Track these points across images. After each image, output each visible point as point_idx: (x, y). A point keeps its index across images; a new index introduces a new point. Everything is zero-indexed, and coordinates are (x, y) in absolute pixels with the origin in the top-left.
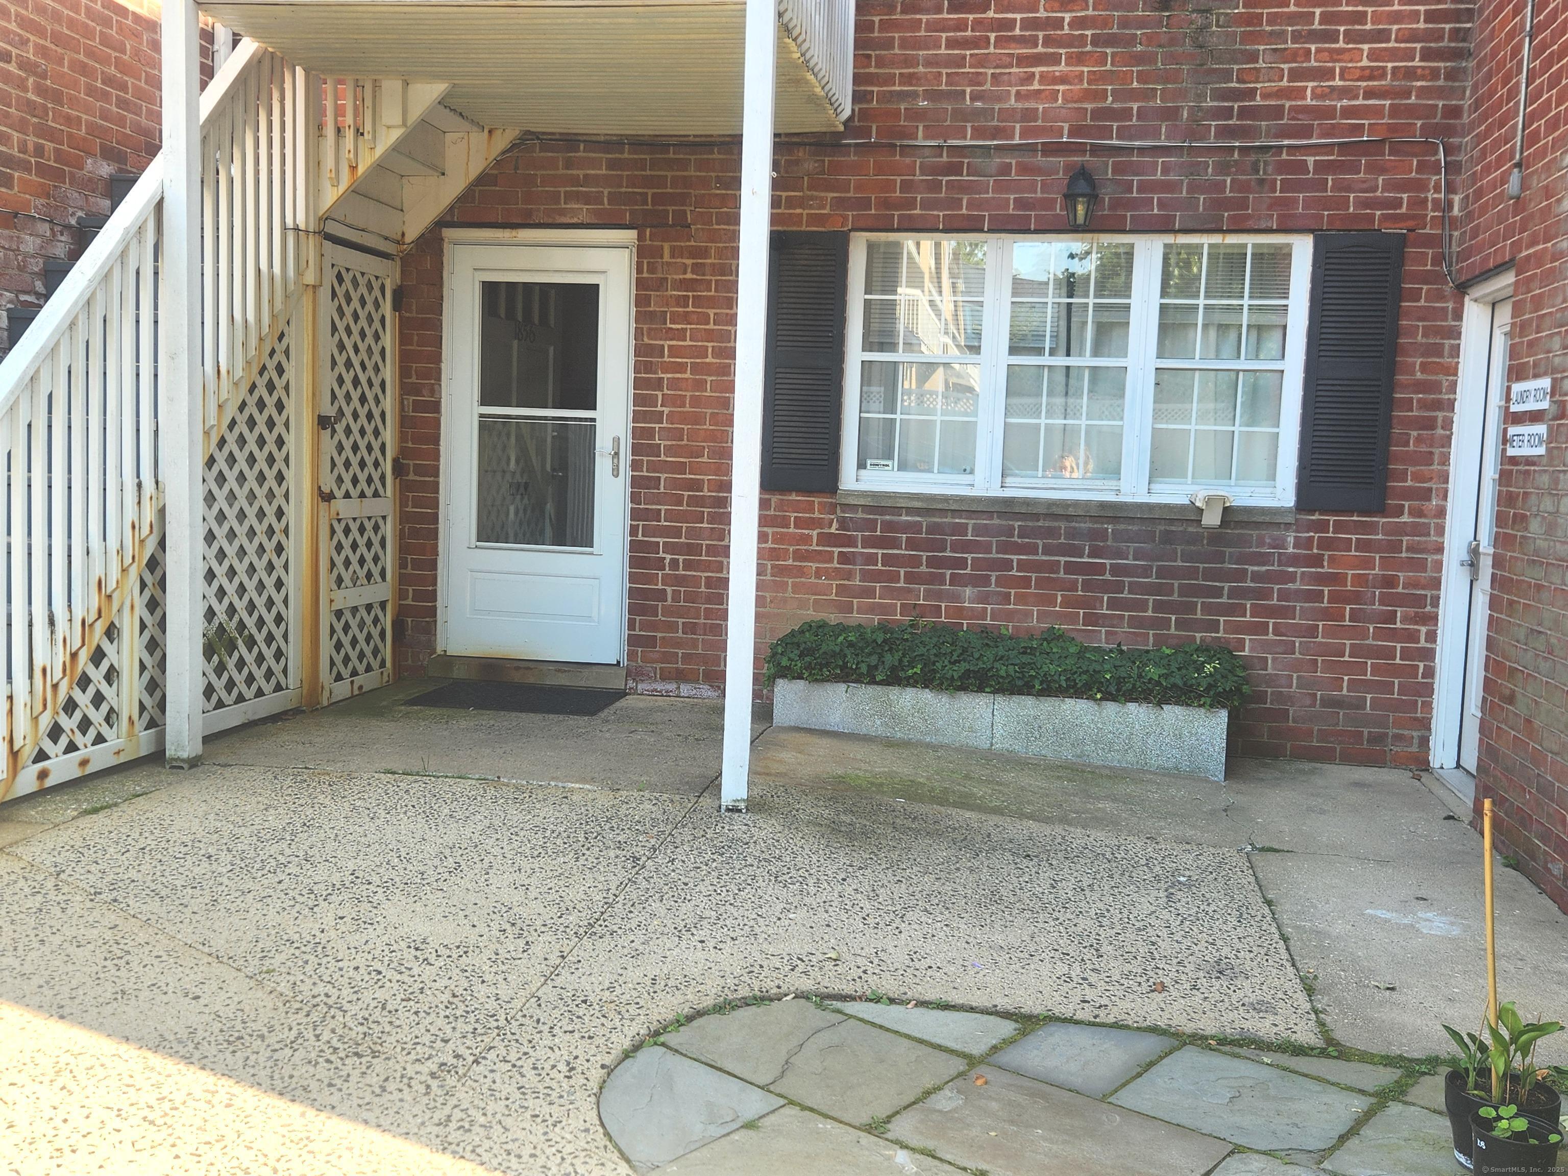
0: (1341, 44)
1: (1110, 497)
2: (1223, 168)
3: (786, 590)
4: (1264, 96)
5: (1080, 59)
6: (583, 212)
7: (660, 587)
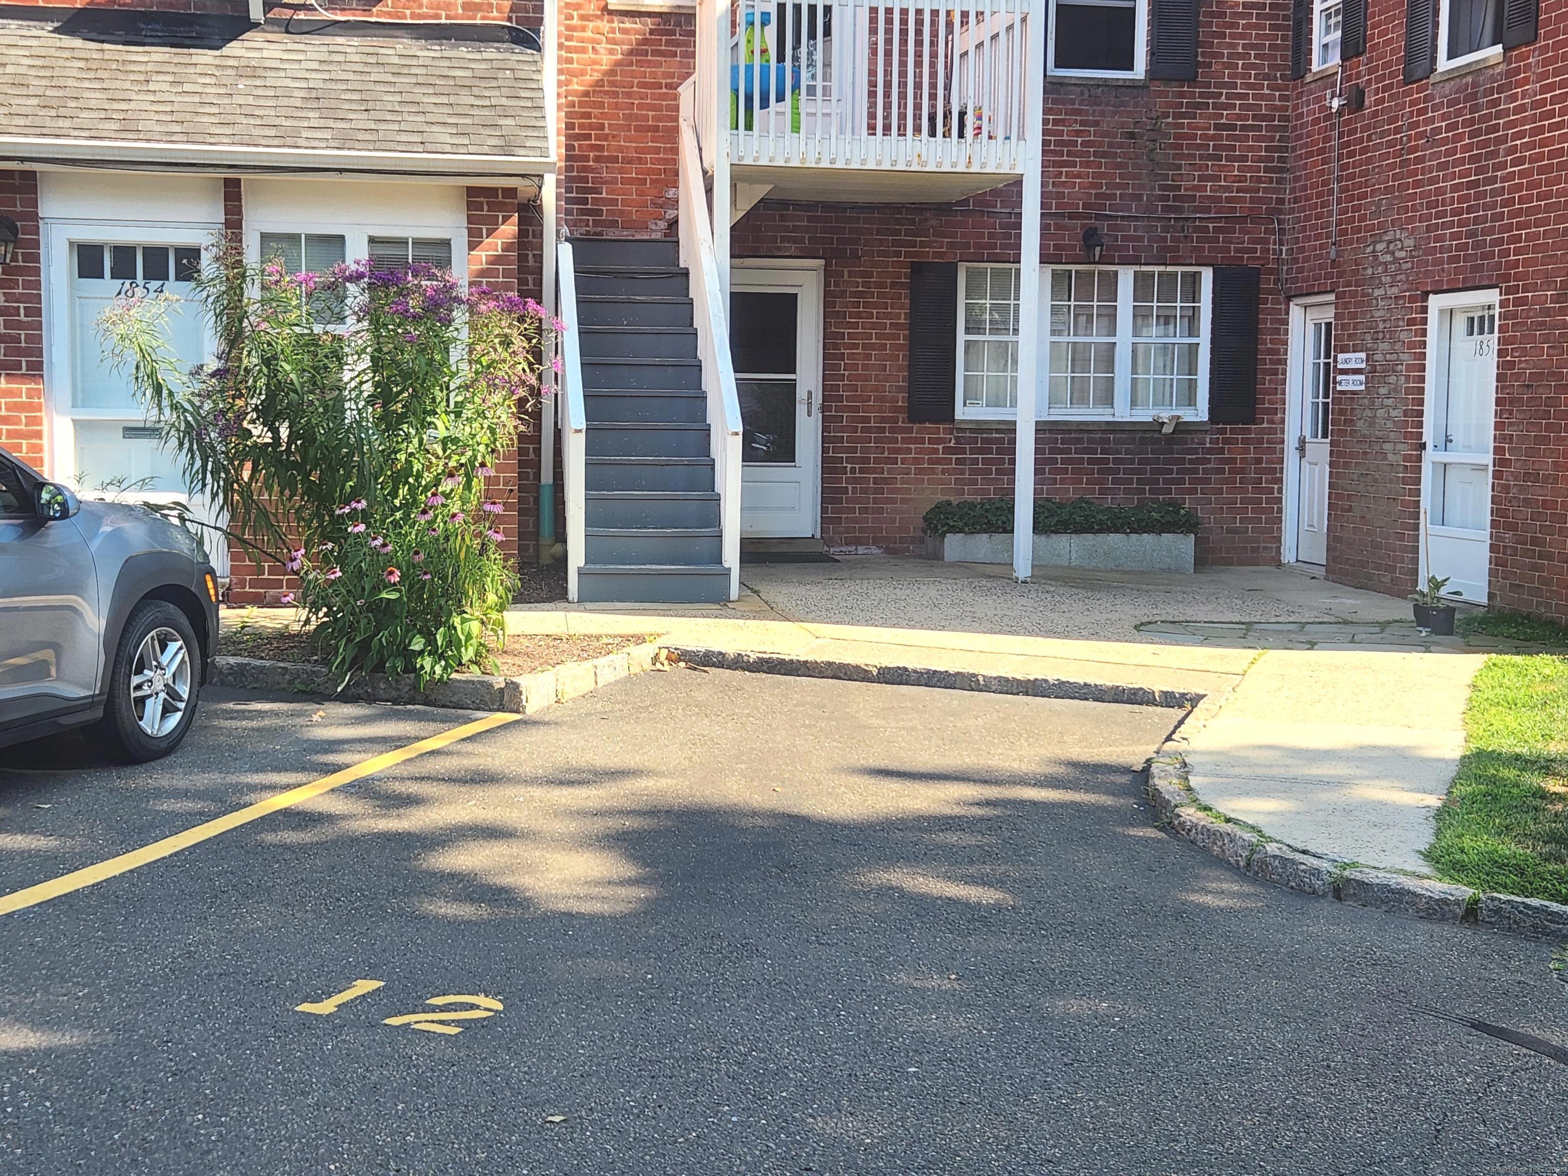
0: (1224, 162)
1: (1110, 419)
2: (1166, 229)
3: (923, 484)
4: (1186, 190)
5: (1087, 165)
6: (793, 249)
7: (844, 485)
